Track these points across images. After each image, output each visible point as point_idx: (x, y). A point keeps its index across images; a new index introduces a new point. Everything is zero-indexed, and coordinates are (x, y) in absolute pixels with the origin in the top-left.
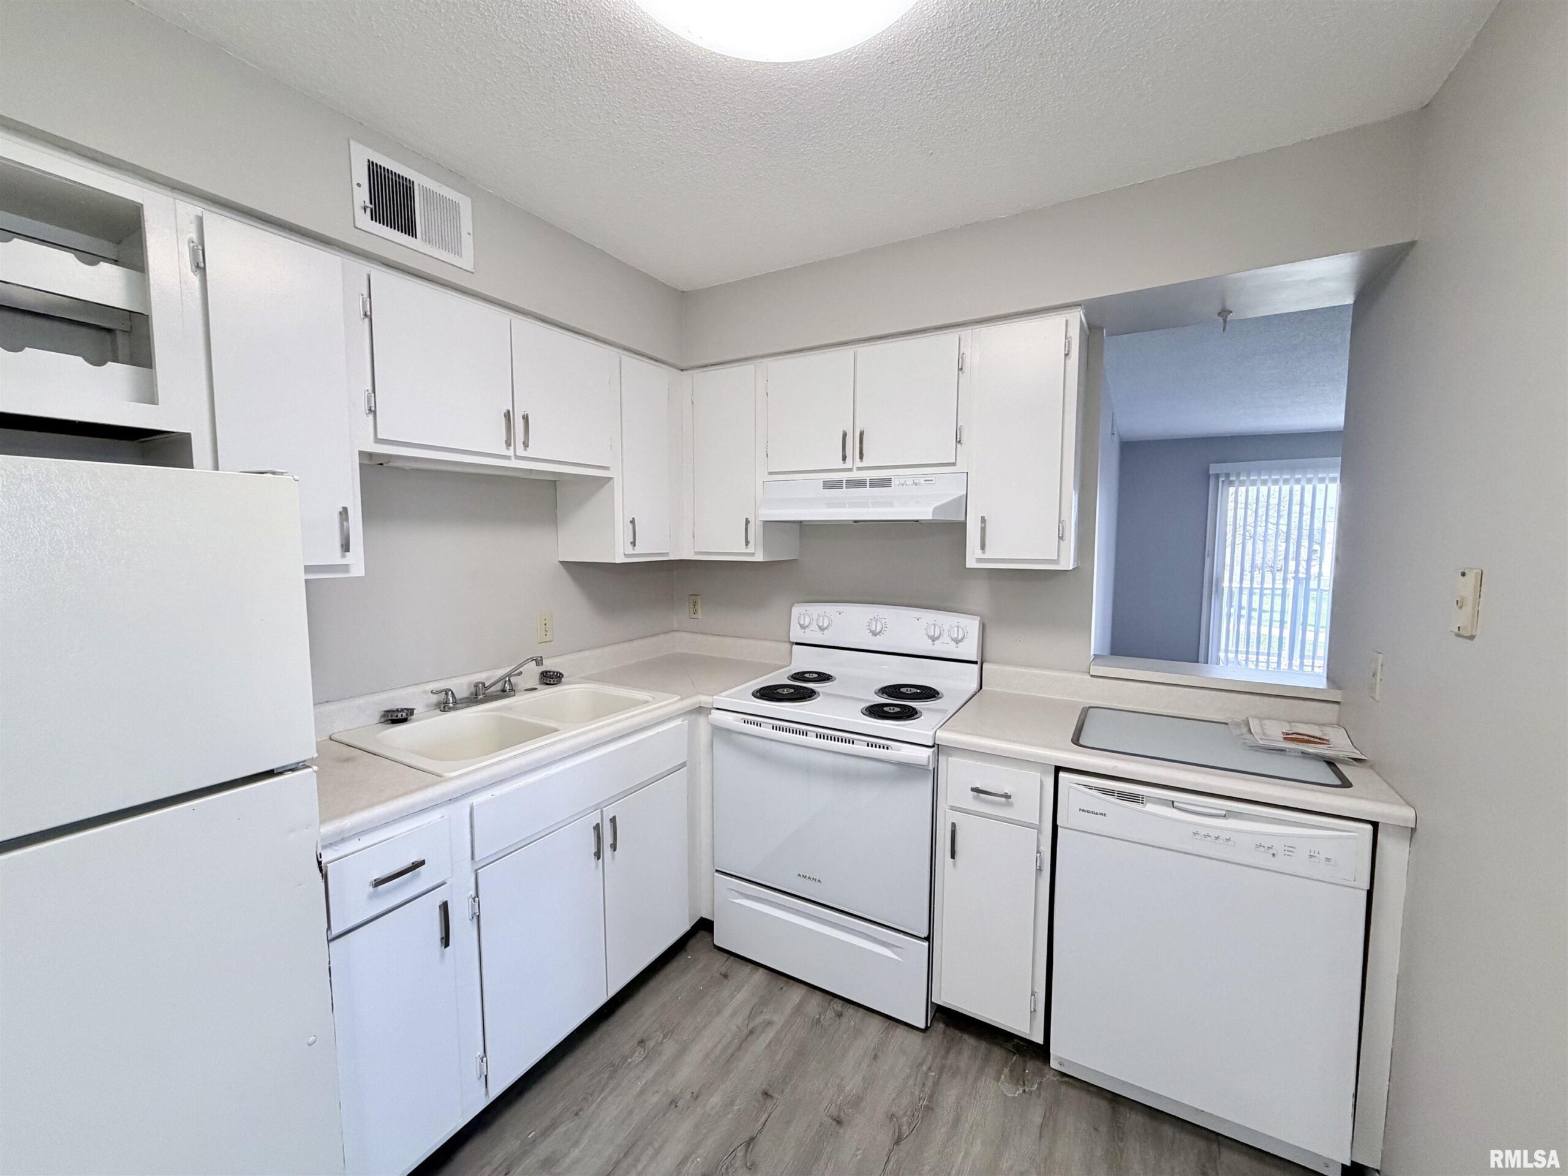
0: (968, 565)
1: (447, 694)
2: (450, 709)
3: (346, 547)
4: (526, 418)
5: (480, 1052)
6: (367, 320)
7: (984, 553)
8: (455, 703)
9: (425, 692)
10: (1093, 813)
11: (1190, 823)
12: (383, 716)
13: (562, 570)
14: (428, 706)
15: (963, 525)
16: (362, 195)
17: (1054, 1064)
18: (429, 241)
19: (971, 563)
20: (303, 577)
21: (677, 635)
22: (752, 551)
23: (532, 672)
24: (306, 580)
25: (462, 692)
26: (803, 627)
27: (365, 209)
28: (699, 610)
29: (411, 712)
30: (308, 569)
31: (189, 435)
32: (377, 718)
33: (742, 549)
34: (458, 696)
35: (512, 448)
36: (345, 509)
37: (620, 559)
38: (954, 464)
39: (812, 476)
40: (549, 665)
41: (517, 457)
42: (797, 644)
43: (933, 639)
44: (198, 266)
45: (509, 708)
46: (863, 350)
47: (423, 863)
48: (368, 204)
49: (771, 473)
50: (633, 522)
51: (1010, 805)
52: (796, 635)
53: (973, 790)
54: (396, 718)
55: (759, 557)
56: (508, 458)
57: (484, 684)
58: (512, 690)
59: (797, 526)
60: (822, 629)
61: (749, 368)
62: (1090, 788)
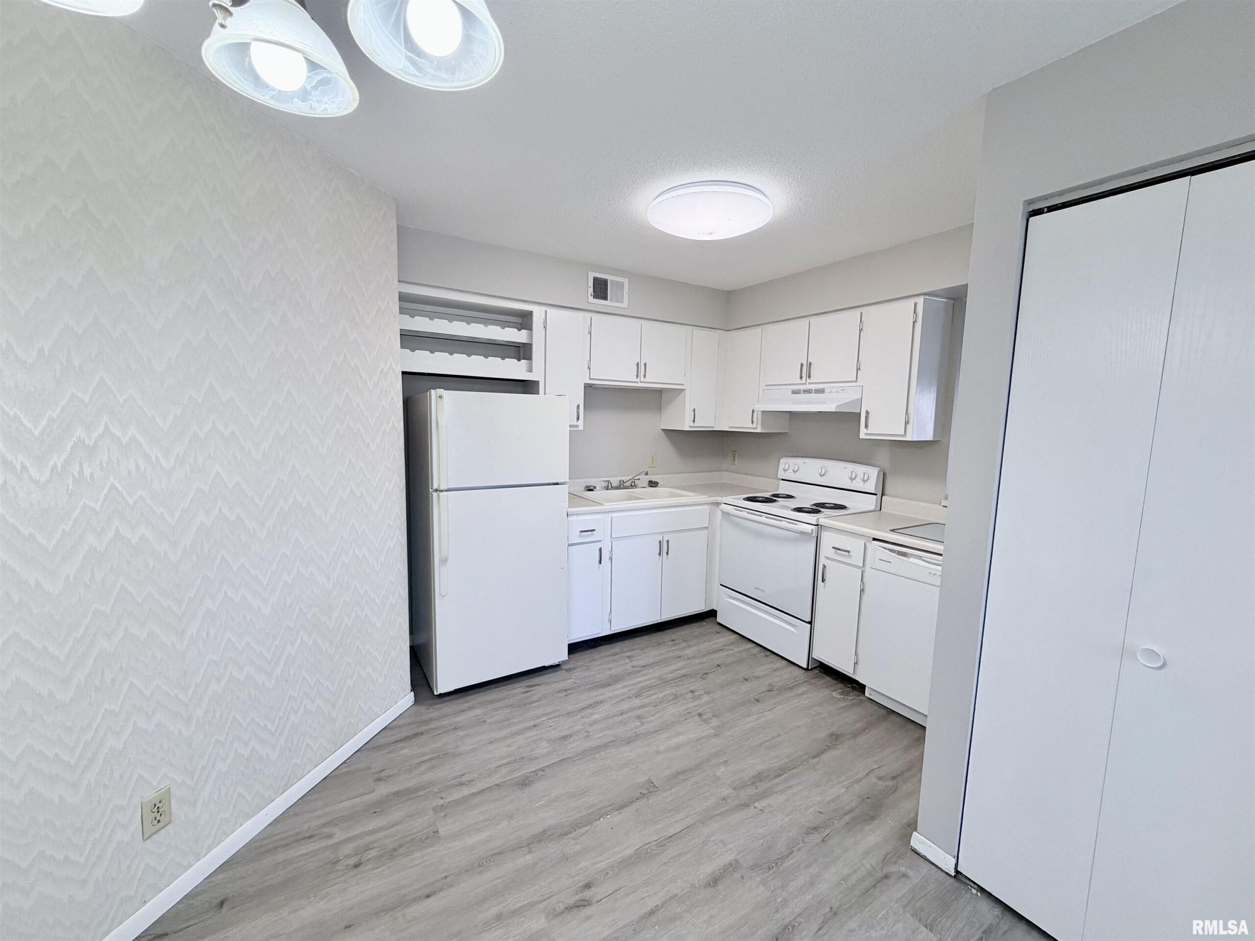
0: (861, 437)
1: (608, 483)
2: (609, 489)
3: (578, 419)
4: (645, 365)
5: (609, 612)
6: (590, 334)
7: (867, 430)
8: (611, 487)
9: (601, 481)
10: (885, 561)
11: (928, 568)
12: (585, 488)
13: (662, 433)
14: (601, 487)
15: (859, 414)
16: (591, 290)
17: (867, 694)
18: (612, 301)
19: (862, 436)
20: (569, 429)
21: (724, 473)
22: (755, 427)
23: (645, 480)
24: (570, 430)
25: (615, 484)
26: (785, 470)
27: (591, 295)
28: (736, 461)
29: (595, 487)
30: (571, 426)
31: (539, 381)
32: (583, 489)
33: (751, 425)
34: (613, 485)
35: (639, 378)
36: (579, 405)
37: (687, 428)
38: (856, 381)
39: (787, 387)
40: (654, 478)
41: (641, 382)
42: (783, 480)
43: (852, 479)
44: (544, 327)
45: (632, 492)
46: (813, 320)
47: (594, 530)
48: (593, 294)
49: (766, 385)
50: (694, 410)
51: (850, 556)
52: (781, 474)
53: (833, 548)
54: (590, 489)
55: (759, 430)
56: (637, 382)
57: (623, 481)
58: (635, 486)
59: (788, 414)
60: (795, 472)
61: (758, 330)
62: (885, 548)
